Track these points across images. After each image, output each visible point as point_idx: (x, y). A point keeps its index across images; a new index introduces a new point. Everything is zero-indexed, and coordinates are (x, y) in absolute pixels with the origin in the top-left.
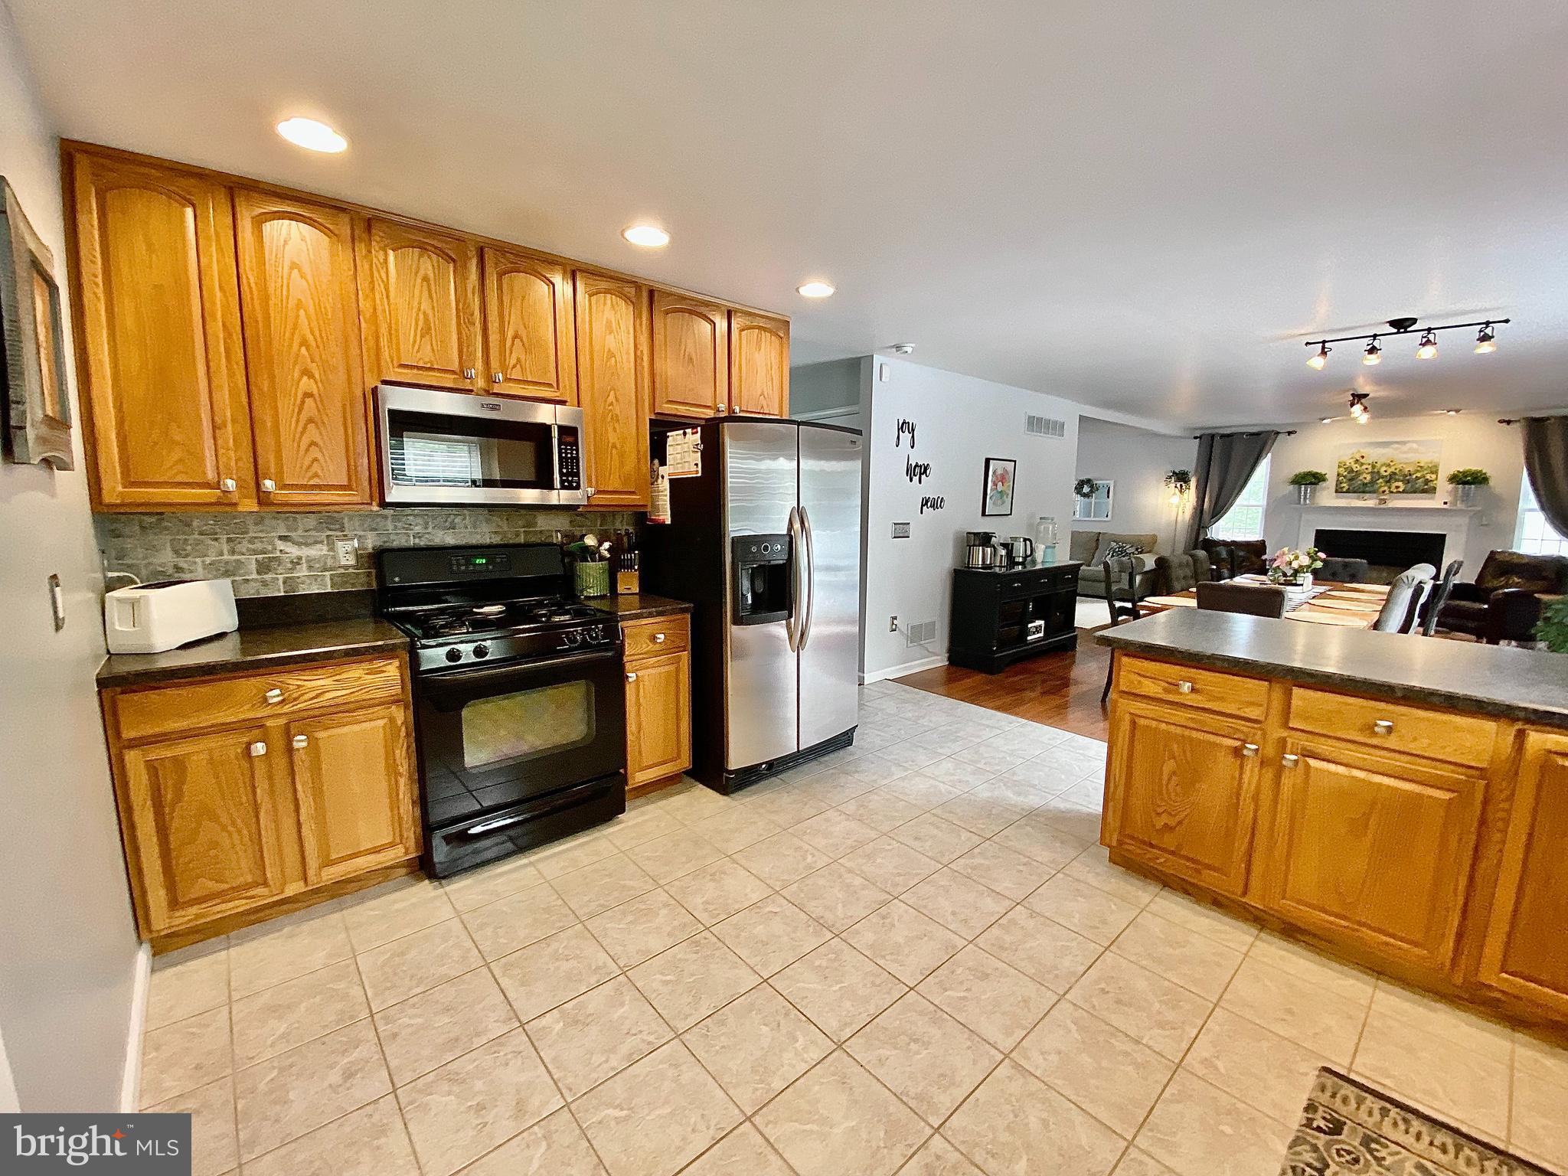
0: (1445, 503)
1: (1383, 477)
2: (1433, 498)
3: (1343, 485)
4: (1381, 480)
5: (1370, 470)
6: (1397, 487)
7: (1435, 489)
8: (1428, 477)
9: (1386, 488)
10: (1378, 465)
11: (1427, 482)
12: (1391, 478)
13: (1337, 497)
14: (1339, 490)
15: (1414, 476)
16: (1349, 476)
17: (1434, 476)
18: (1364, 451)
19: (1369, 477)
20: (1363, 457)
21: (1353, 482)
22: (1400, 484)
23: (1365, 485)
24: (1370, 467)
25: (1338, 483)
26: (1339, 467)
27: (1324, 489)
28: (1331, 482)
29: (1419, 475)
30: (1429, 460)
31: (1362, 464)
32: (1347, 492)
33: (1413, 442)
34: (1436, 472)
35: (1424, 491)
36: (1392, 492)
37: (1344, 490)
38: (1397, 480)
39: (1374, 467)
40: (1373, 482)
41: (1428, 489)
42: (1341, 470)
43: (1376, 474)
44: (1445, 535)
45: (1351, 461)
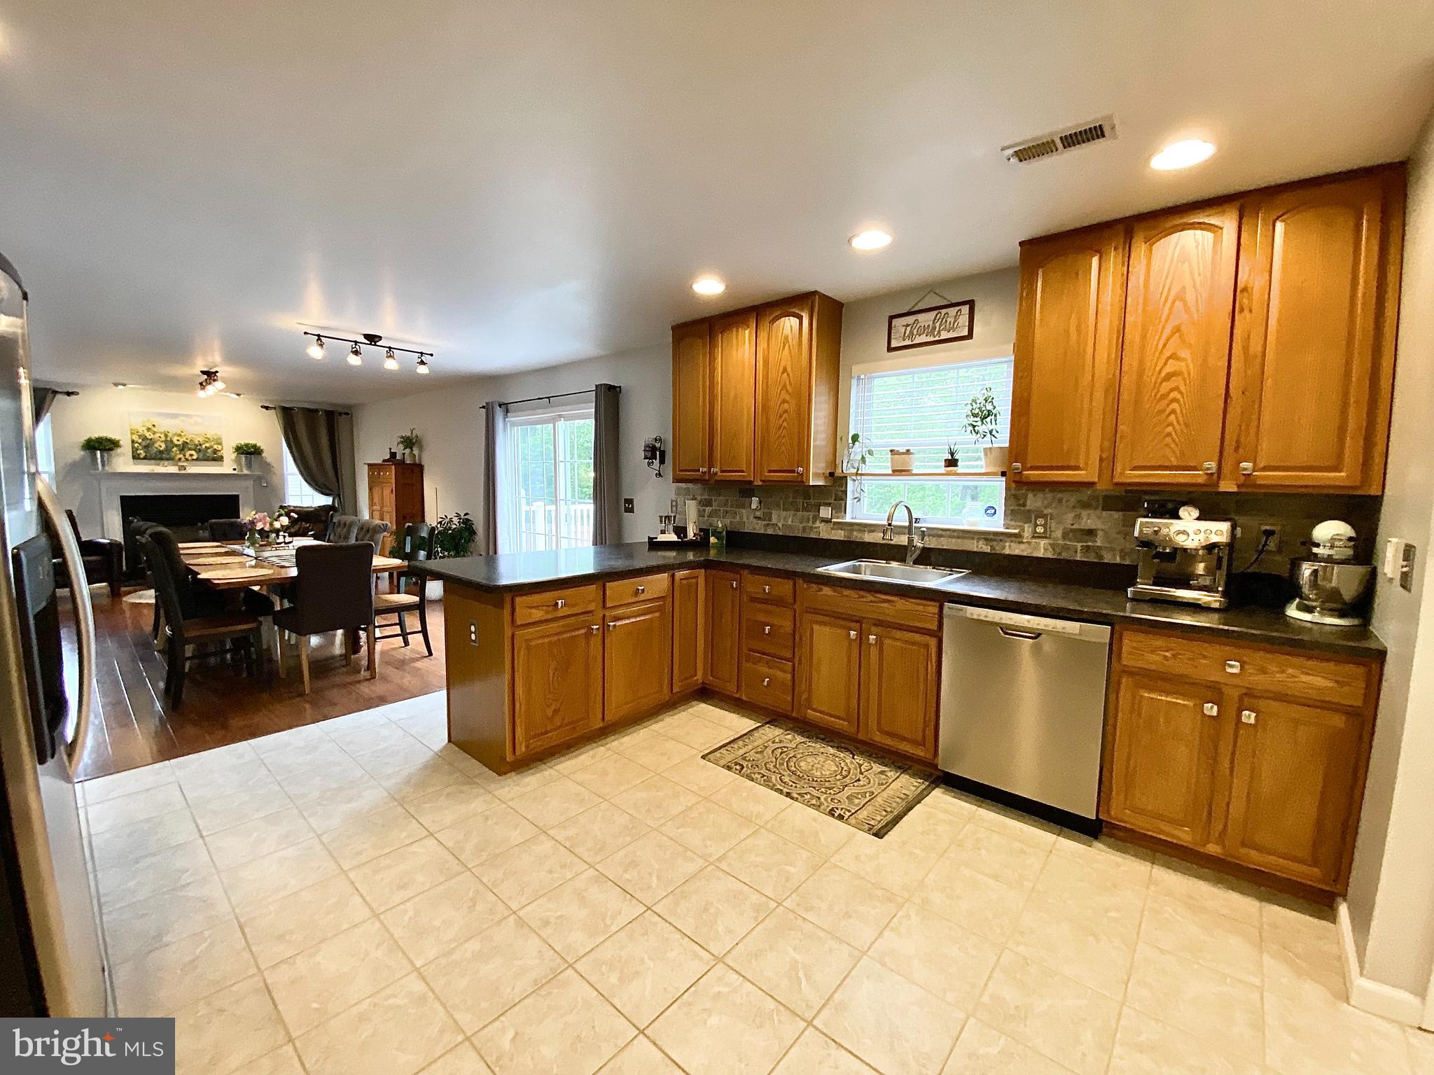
0: (234, 469)
1: (176, 446)
2: (222, 466)
3: (138, 452)
4: (175, 449)
5: (163, 439)
6: (191, 455)
7: (222, 457)
8: (215, 447)
9: (181, 456)
10: (170, 435)
11: (215, 451)
12: (184, 447)
13: (135, 464)
14: (136, 457)
15: (204, 446)
16: (144, 443)
17: (220, 447)
18: (155, 420)
19: (163, 446)
20: (154, 426)
21: (147, 450)
22: (193, 452)
23: (161, 452)
24: (162, 436)
25: (134, 450)
26: (132, 434)
27: (119, 455)
28: (126, 448)
29: (208, 445)
30: (213, 433)
31: (154, 433)
32: (144, 459)
33: (198, 416)
34: (220, 444)
35: (214, 459)
36: (187, 460)
37: (142, 457)
38: (190, 449)
39: (166, 436)
40: (168, 450)
41: (217, 458)
42: (135, 438)
43: (170, 444)
44: (238, 496)
45: (144, 429)
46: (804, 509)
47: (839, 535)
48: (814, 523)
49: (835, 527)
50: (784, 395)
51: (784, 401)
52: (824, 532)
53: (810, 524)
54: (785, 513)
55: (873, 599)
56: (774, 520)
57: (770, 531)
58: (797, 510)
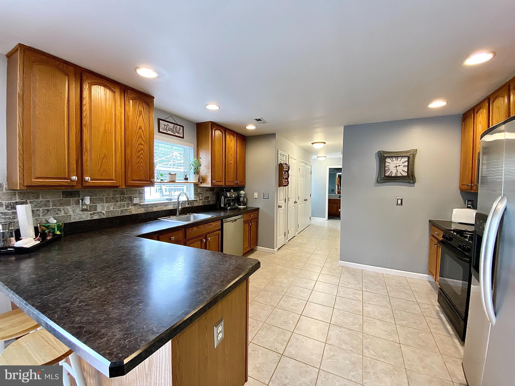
46: (121, 200)
47: (141, 211)
48: (128, 207)
49: (140, 207)
50: (140, 141)
51: (141, 144)
52: (134, 211)
53: (126, 208)
54: (108, 204)
55: (208, 225)
56: (99, 210)
57: (96, 217)
58: (117, 201)
